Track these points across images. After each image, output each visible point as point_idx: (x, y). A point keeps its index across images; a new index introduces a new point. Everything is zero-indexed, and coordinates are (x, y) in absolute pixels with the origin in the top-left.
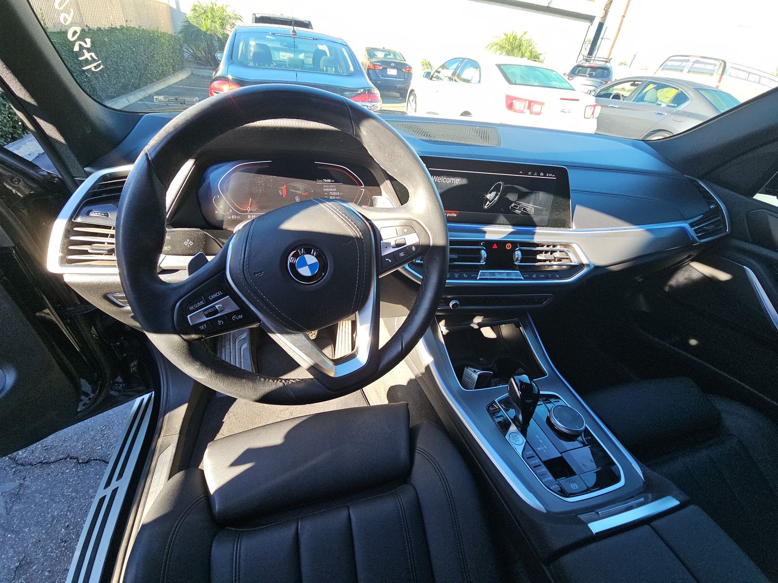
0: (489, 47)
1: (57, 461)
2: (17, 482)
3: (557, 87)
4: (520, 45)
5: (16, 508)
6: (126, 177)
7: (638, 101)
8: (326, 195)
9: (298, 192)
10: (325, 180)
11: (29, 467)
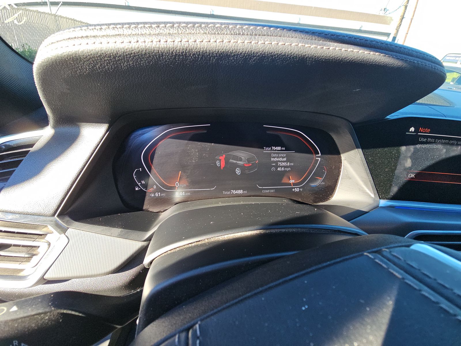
6: (31, 146)
8: (274, 166)
9: (240, 162)
10: (274, 148)
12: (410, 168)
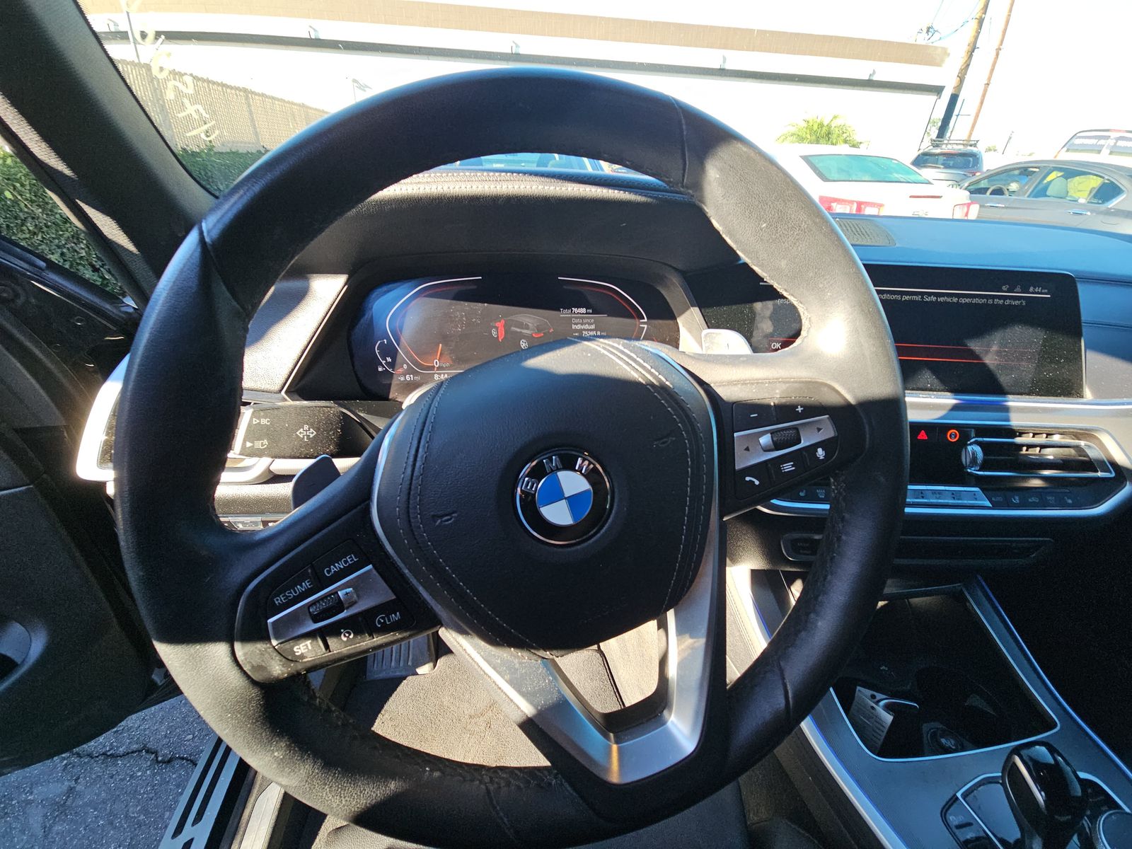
0: (781, 140)
1: (128, 754)
2: (66, 783)
3: (902, 180)
4: (829, 133)
5: (57, 828)
7: (1036, 196)
9: (525, 331)
10: (575, 310)
11: (86, 760)
12: (772, 335)
